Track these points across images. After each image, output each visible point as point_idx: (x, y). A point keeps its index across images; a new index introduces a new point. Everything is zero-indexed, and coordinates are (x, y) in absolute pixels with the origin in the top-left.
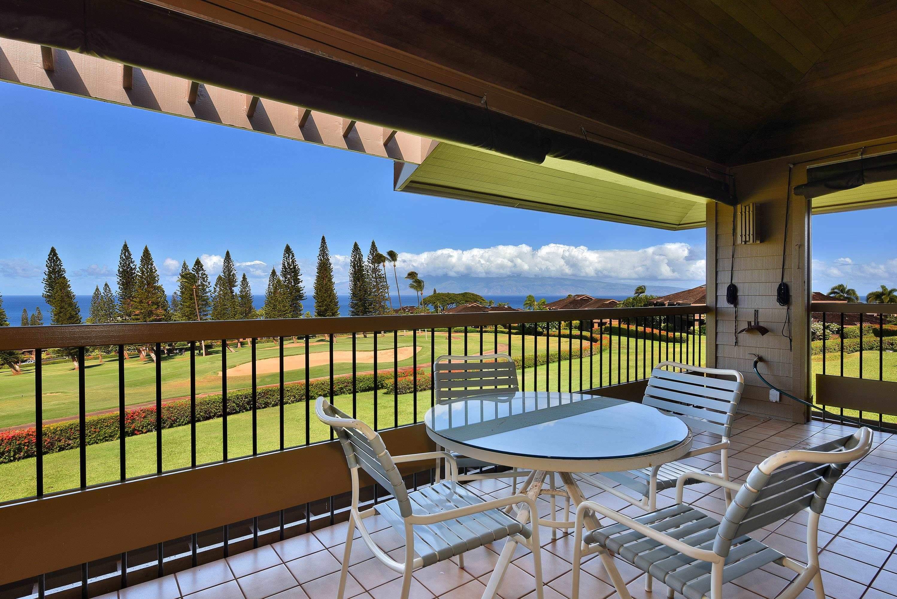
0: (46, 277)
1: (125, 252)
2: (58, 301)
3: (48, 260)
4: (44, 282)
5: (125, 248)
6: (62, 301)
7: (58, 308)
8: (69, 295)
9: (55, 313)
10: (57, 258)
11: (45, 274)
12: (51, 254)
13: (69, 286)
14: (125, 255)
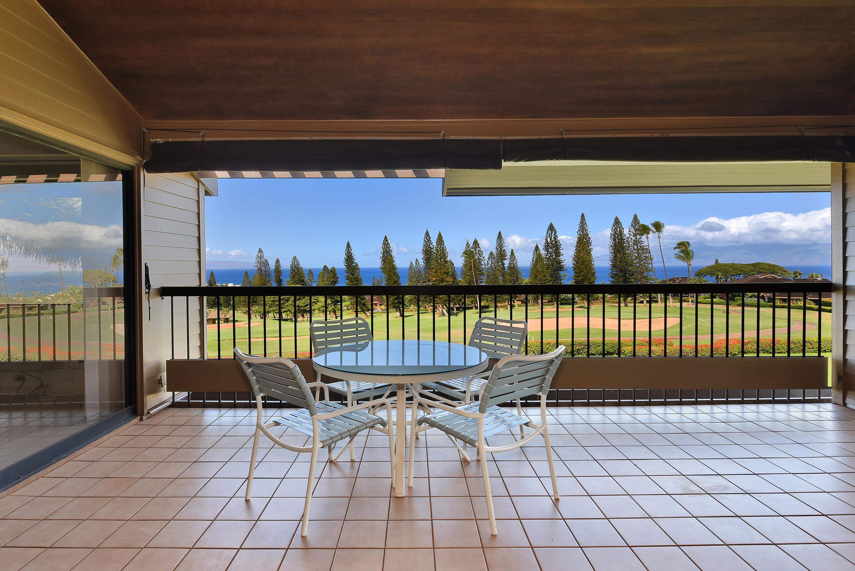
0: (382, 255)
1: (427, 237)
2: (388, 271)
3: (383, 245)
4: (381, 259)
5: (427, 234)
6: (390, 271)
7: (388, 276)
8: (394, 268)
9: (387, 279)
10: (388, 242)
11: (381, 253)
12: (384, 240)
13: (394, 261)
14: (427, 239)
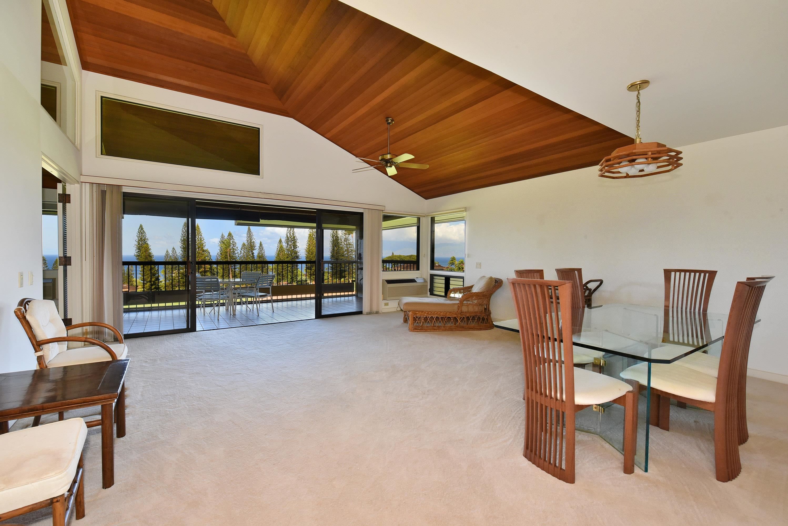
0: (136, 243)
2: (143, 258)
3: (138, 233)
4: (135, 247)
10: (143, 231)
11: (136, 241)
12: (140, 229)
13: (150, 250)
